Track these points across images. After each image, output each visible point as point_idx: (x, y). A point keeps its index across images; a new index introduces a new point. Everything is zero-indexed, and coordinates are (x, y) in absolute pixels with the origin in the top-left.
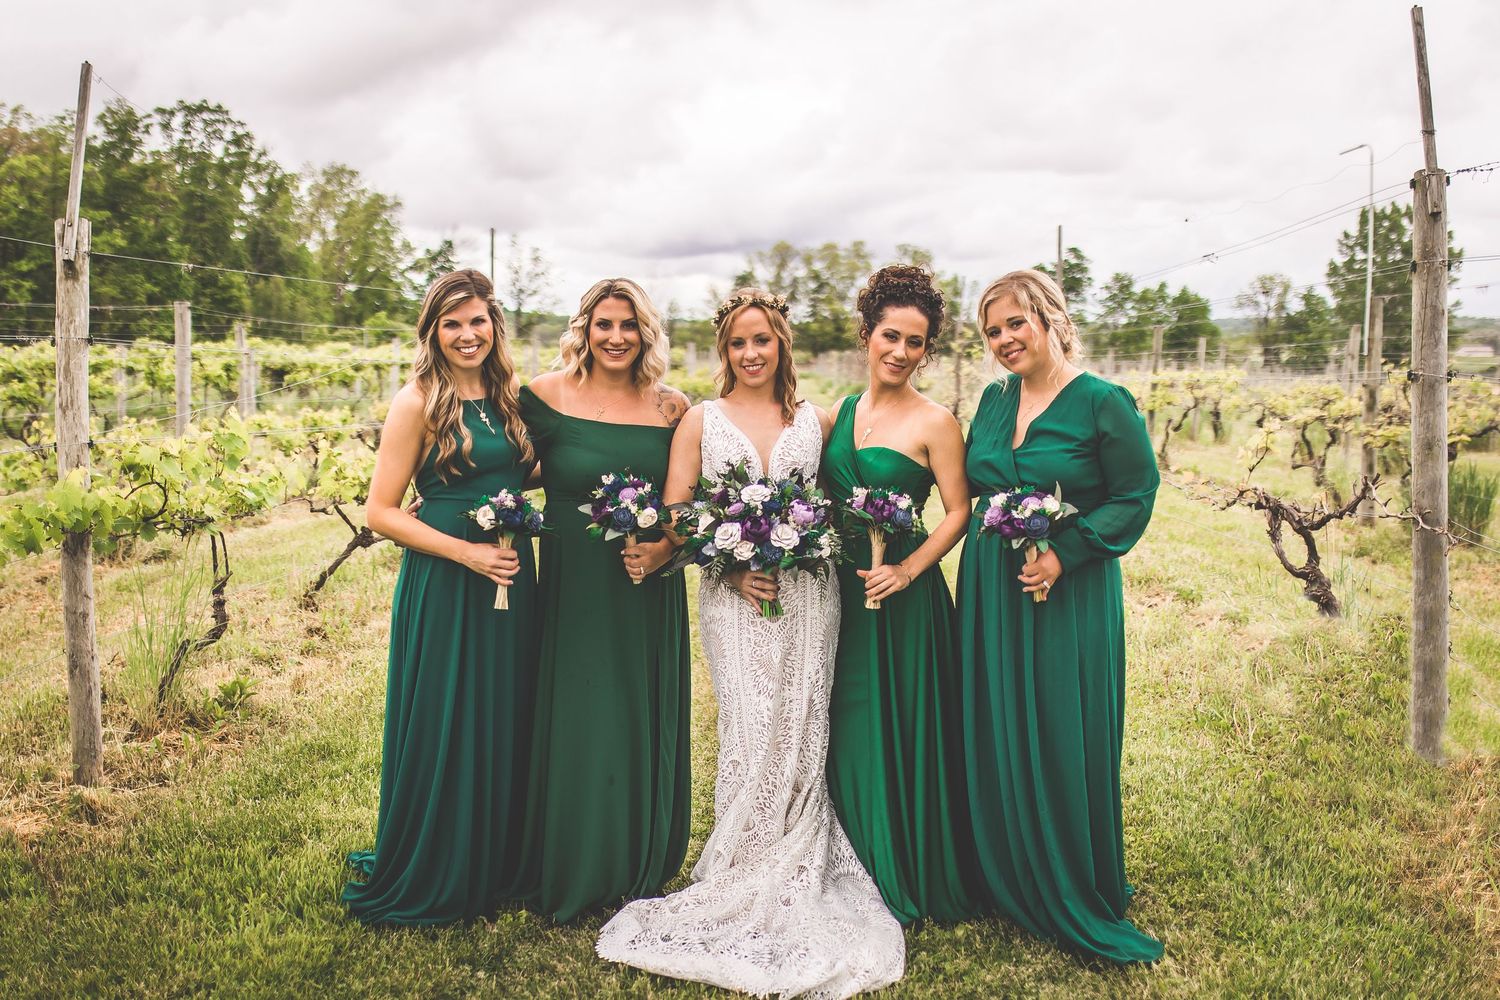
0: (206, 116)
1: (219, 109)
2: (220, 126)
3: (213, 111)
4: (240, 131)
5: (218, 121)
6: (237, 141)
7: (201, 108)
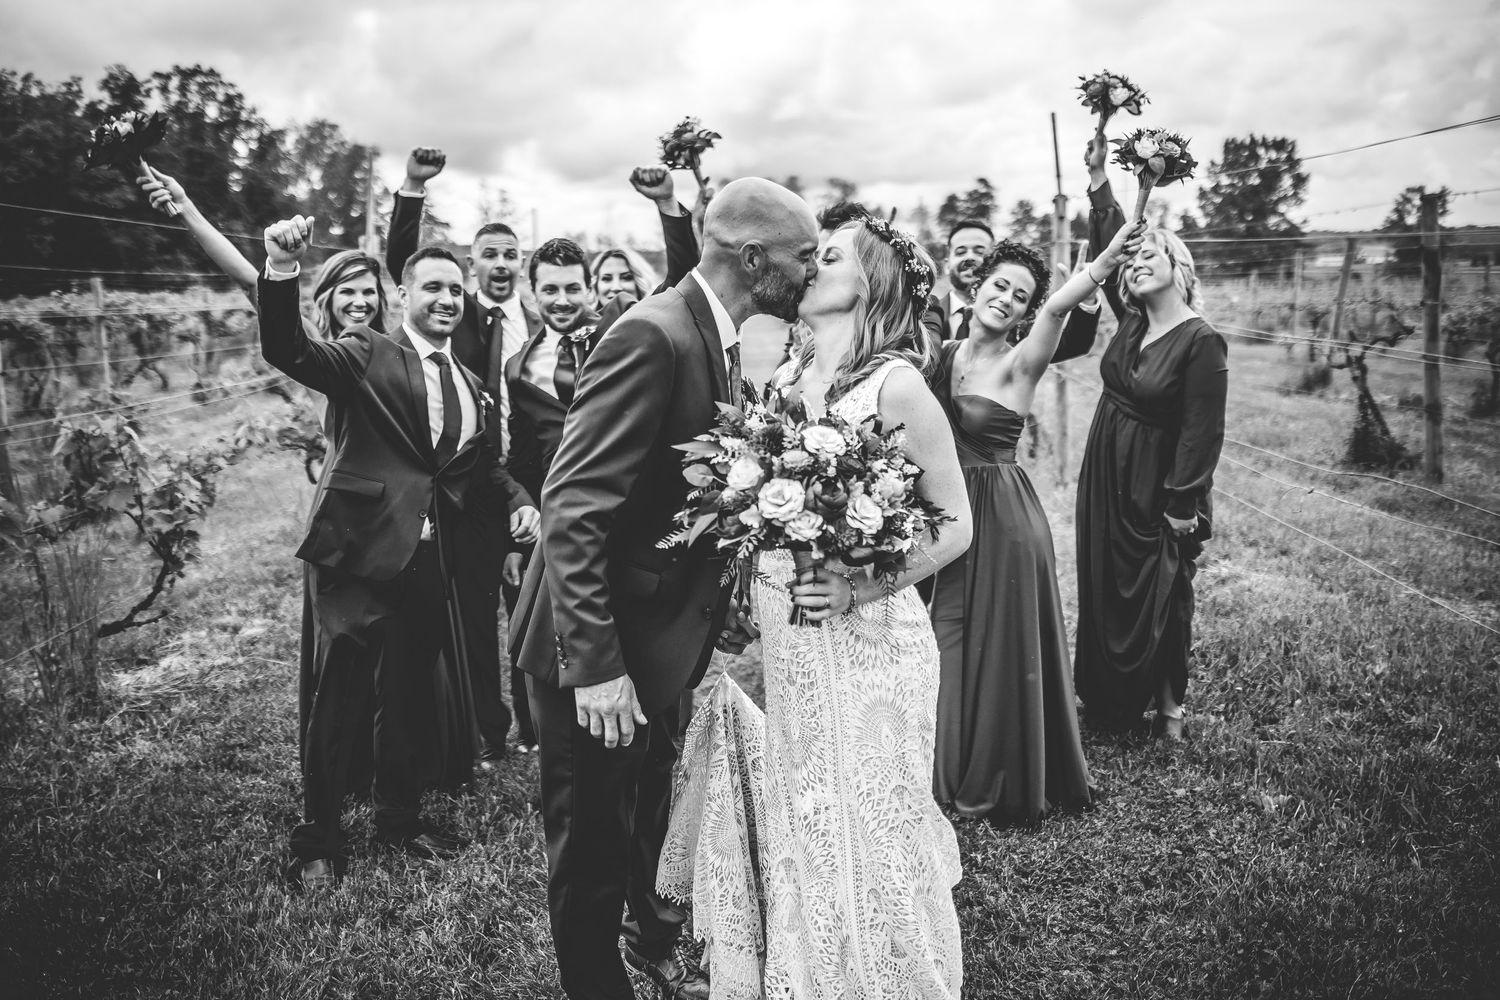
0: (200, 79)
1: (212, 73)
2: (213, 88)
3: (206, 75)
4: (232, 92)
5: (211, 84)
6: (230, 100)
7: (196, 71)
